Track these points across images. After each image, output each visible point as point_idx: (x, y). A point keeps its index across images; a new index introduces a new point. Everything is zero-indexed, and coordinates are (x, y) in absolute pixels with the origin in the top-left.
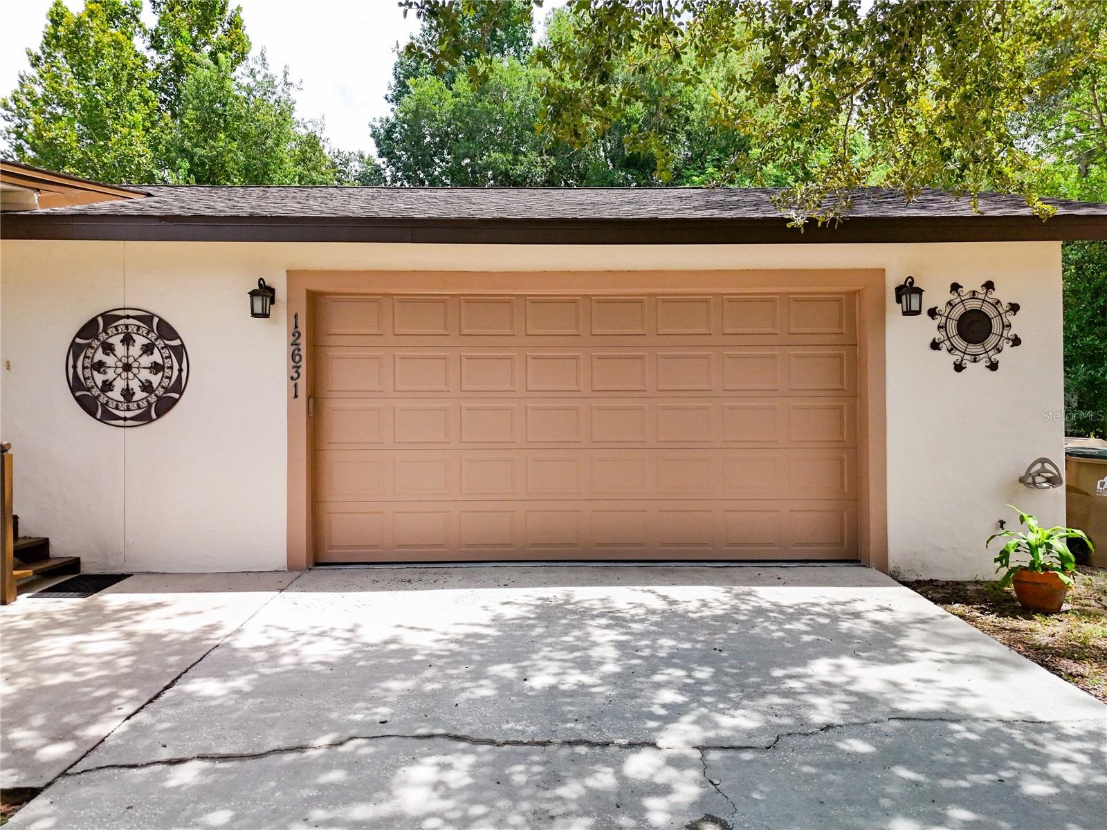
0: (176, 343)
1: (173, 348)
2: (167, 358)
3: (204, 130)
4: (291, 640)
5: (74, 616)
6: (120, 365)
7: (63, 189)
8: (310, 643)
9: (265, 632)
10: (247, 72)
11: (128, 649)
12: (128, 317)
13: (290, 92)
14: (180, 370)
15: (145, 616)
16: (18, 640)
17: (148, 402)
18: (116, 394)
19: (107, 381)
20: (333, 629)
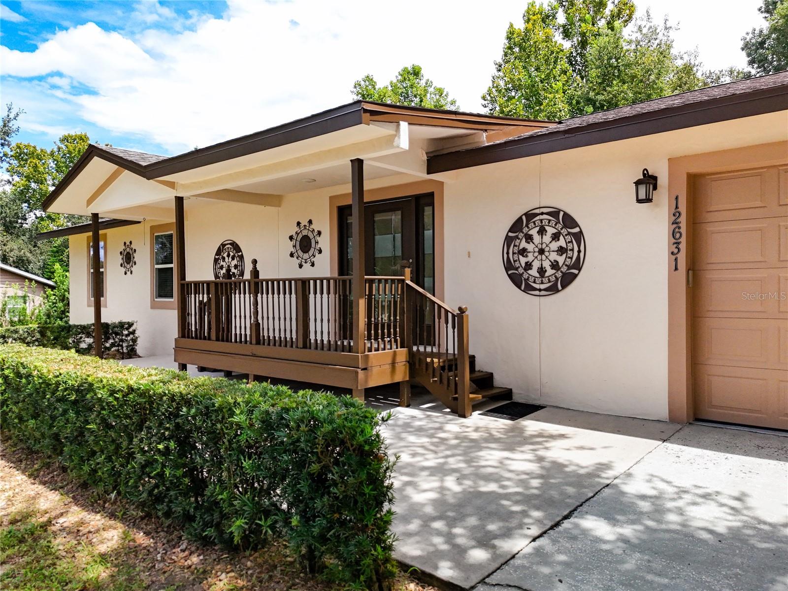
0: (576, 230)
1: (574, 235)
2: (569, 242)
3: (604, 80)
4: (676, 496)
5: (504, 435)
6: (537, 250)
7: (502, 127)
8: (695, 504)
9: (649, 481)
10: (636, 29)
11: (538, 472)
12: (542, 214)
13: (669, 34)
14: (579, 251)
15: (552, 444)
16: (470, 447)
17: (556, 277)
18: (534, 272)
19: (528, 262)
20: (718, 493)
